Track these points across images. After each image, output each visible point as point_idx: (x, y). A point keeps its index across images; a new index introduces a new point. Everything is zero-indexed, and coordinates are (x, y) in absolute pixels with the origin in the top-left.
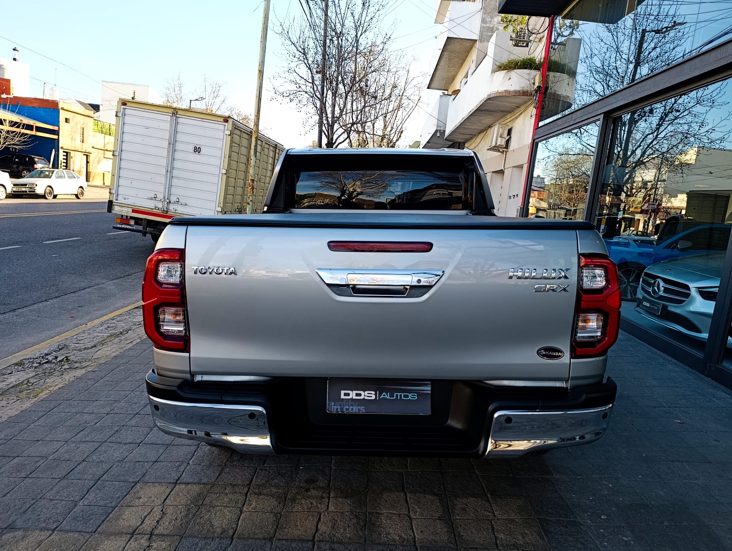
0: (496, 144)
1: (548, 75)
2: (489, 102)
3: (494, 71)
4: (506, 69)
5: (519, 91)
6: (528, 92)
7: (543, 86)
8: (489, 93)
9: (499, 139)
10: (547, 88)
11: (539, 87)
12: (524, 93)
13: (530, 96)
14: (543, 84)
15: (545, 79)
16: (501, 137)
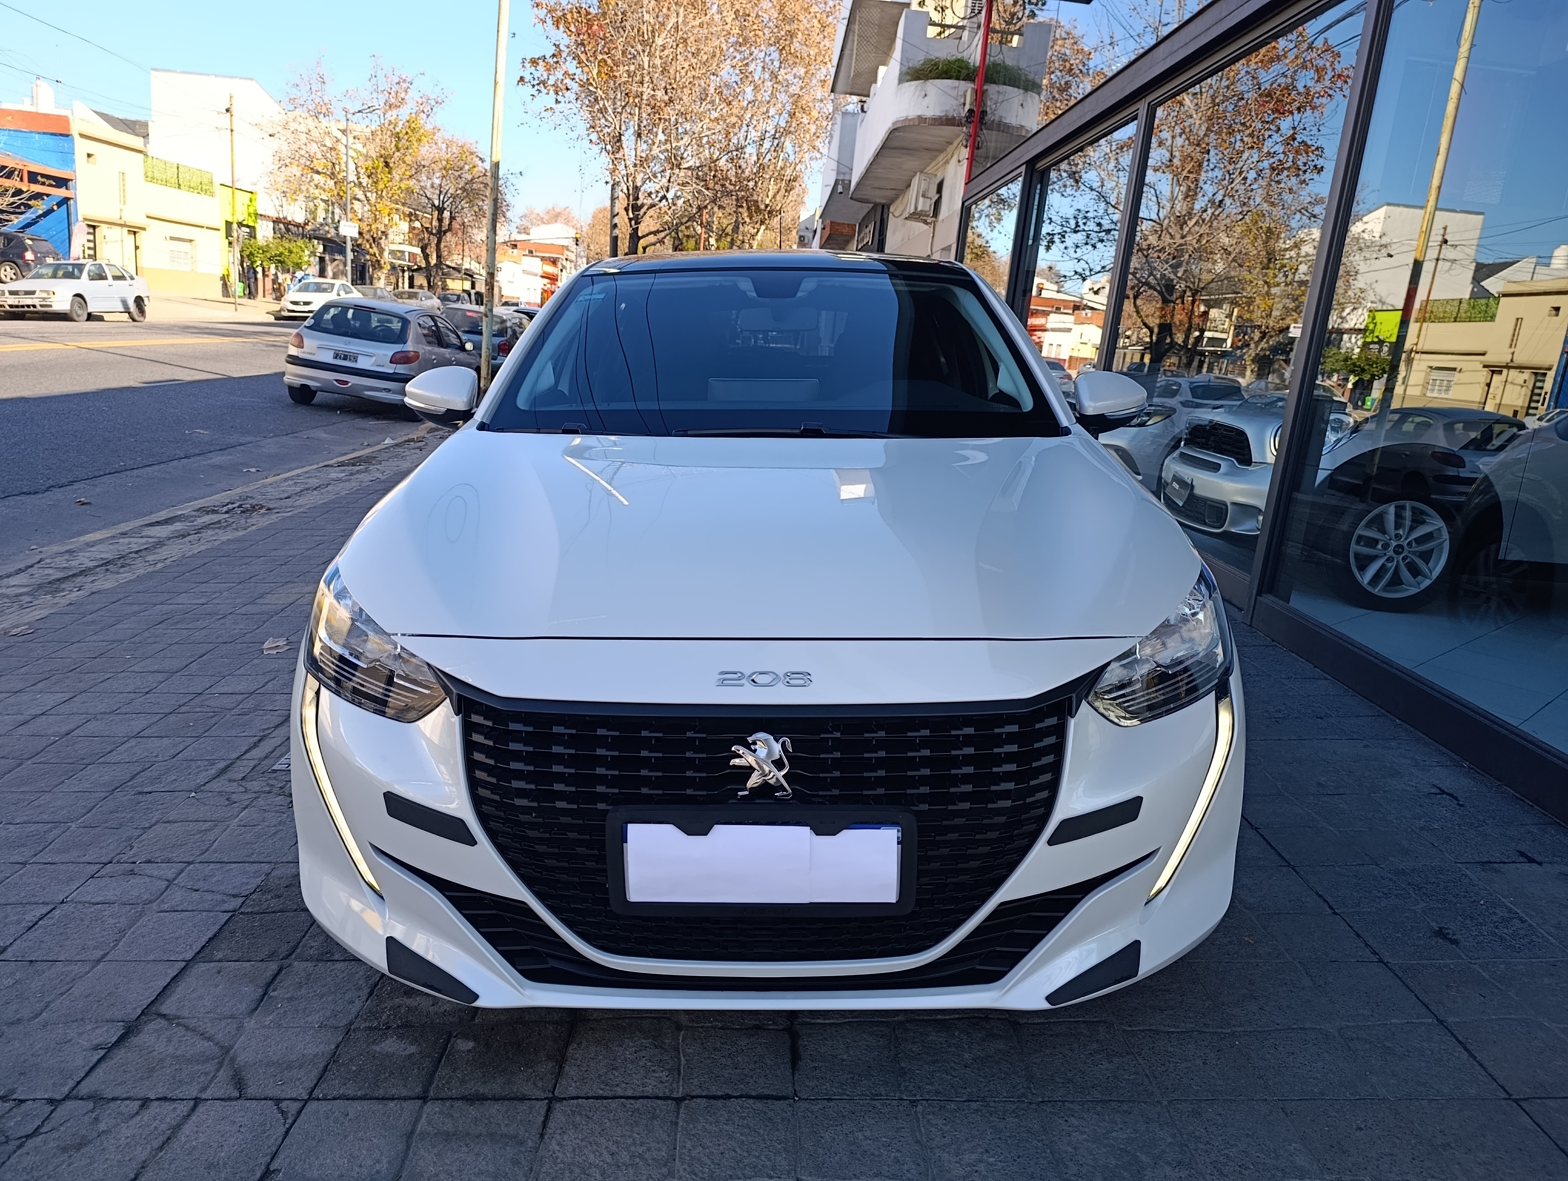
0: (916, 208)
1: (987, 90)
2: (897, 134)
3: (901, 81)
4: (920, 79)
5: (940, 118)
6: (954, 118)
7: (978, 109)
8: (895, 120)
9: (921, 199)
10: (984, 113)
11: (971, 111)
12: (948, 121)
13: (958, 126)
14: (979, 107)
15: (980, 96)
16: (924, 196)
